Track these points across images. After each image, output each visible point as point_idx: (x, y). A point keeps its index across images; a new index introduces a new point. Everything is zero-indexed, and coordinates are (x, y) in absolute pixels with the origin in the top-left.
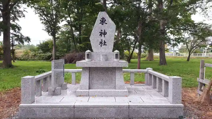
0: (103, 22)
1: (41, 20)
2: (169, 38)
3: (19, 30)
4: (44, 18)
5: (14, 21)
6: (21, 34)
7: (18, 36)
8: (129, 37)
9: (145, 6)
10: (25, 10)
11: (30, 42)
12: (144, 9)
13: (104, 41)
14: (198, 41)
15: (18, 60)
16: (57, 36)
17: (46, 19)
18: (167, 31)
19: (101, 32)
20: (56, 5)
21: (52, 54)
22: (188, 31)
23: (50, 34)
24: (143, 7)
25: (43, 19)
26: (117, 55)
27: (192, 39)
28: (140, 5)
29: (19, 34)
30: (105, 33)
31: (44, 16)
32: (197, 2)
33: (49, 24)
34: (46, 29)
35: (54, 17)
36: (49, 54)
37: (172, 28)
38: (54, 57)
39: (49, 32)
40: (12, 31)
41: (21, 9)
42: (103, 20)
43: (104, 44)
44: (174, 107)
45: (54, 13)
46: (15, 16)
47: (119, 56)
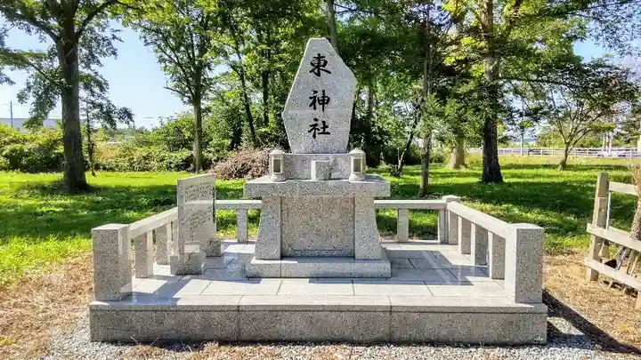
0: (318, 67)
1: (160, 62)
2: (510, 109)
3: (102, 89)
4: (170, 57)
5: (88, 66)
6: (108, 101)
7: (101, 106)
8: (400, 104)
9: (443, 17)
10: (117, 34)
11: (131, 123)
12: (440, 25)
13: (324, 122)
14: (590, 114)
15: (105, 169)
16: (204, 104)
17: (175, 59)
18: (505, 88)
19: (315, 97)
20: (200, 20)
21: (192, 155)
22: (564, 87)
23: (186, 99)
24: (437, 22)
25: (166, 60)
26: (357, 162)
27: (574, 109)
28: (428, 15)
29: (104, 102)
30: (325, 101)
31: (168, 51)
32: (590, 6)
33: (184, 71)
34: (176, 86)
35: (196, 53)
36: (185, 153)
37: (518, 80)
39: (182, 94)
40: (83, 93)
41: (108, 34)
42: (319, 61)
43: (321, 130)
45: (195, 43)
46: (91, 53)
47: (363, 166)
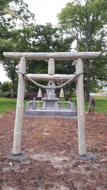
0: (51, 84)
1: (4, 68)
4: (6, 66)
17: (8, 67)
21: (11, 94)
23: (10, 78)
26: (55, 96)
33: (9, 70)
34: (7, 74)
36: (8, 93)
38: (12, 95)
39: (9, 76)
44: (72, 112)
45: (13, 62)
47: (56, 96)
